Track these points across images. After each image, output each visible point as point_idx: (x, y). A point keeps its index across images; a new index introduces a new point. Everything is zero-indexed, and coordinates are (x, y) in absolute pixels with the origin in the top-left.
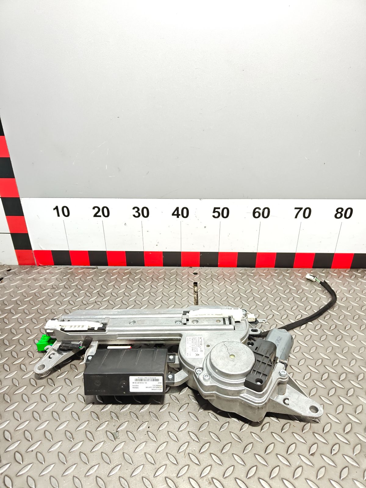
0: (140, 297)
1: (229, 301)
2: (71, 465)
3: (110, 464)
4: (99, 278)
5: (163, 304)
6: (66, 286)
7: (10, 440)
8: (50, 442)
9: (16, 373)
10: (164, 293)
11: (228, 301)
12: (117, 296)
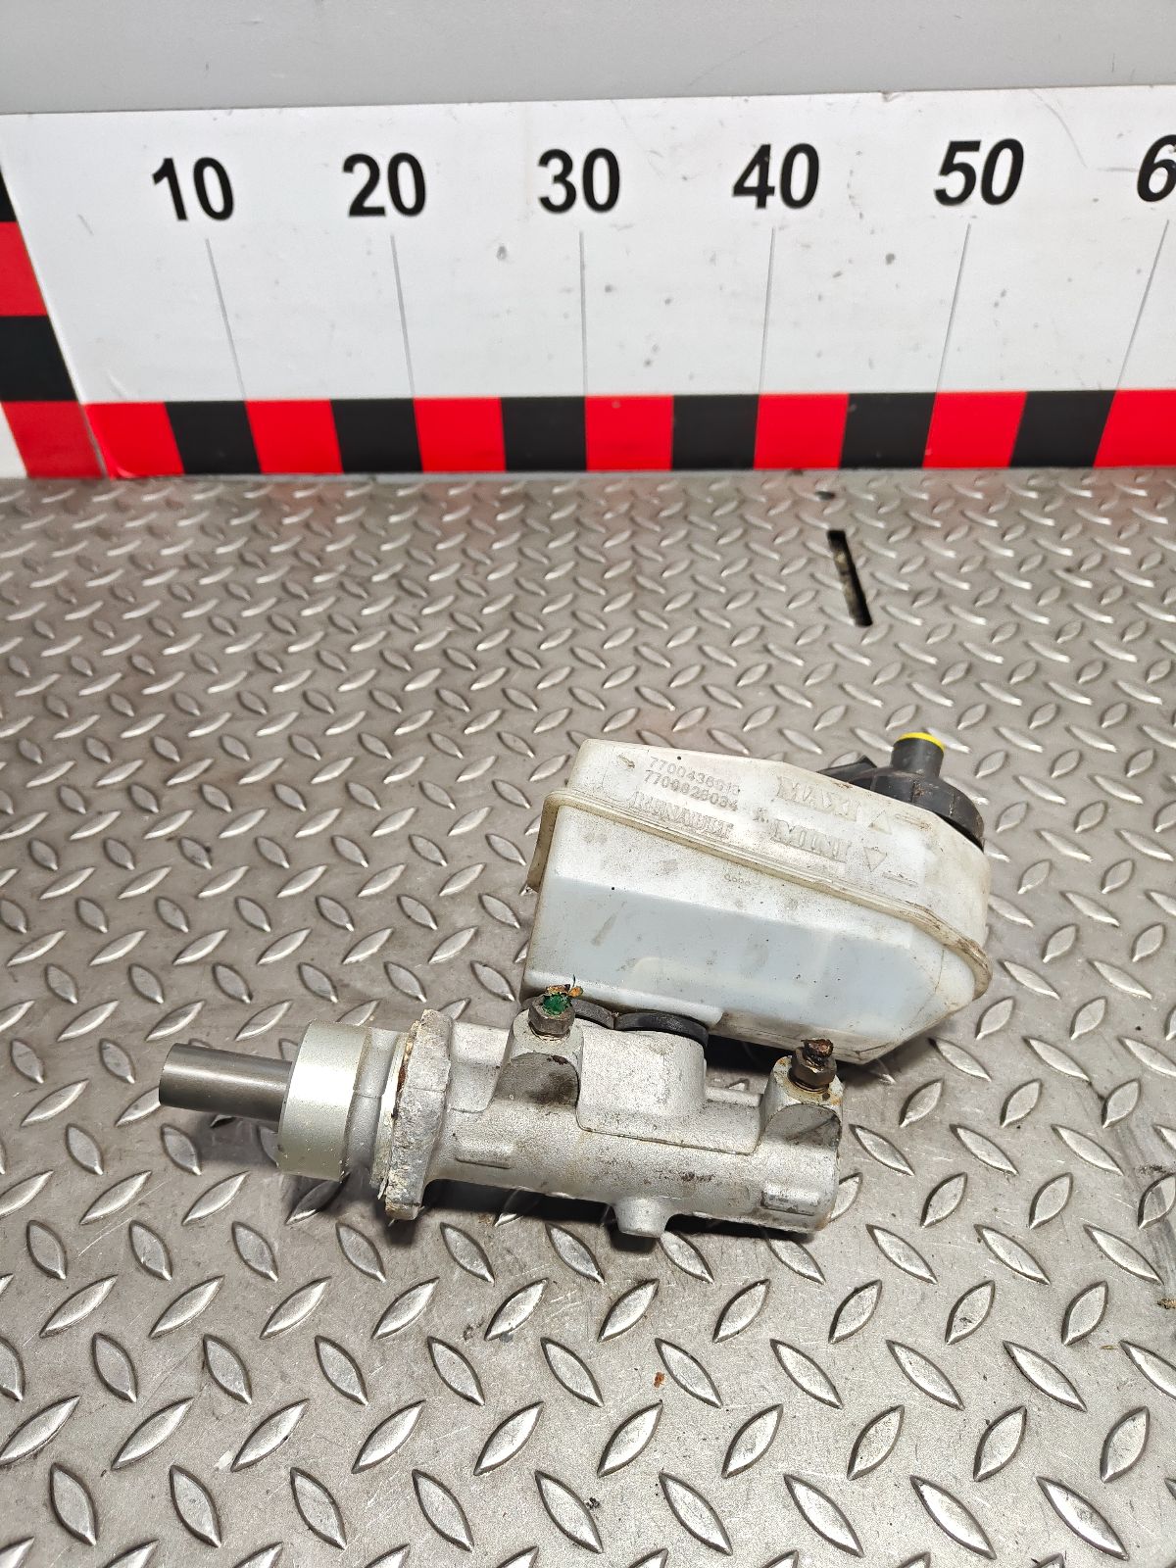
0: (590, 597)
1: (1015, 607)
2: (394, 1410)
3: (600, 1404)
4: (394, 519)
5: (704, 625)
6: (250, 557)
7: (63, 1276)
8: (269, 1283)
9: (59, 942)
10: (700, 578)
11: (1008, 608)
12: (483, 594)
